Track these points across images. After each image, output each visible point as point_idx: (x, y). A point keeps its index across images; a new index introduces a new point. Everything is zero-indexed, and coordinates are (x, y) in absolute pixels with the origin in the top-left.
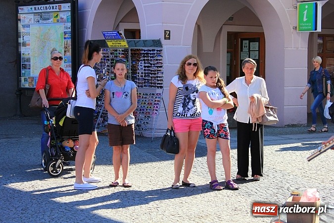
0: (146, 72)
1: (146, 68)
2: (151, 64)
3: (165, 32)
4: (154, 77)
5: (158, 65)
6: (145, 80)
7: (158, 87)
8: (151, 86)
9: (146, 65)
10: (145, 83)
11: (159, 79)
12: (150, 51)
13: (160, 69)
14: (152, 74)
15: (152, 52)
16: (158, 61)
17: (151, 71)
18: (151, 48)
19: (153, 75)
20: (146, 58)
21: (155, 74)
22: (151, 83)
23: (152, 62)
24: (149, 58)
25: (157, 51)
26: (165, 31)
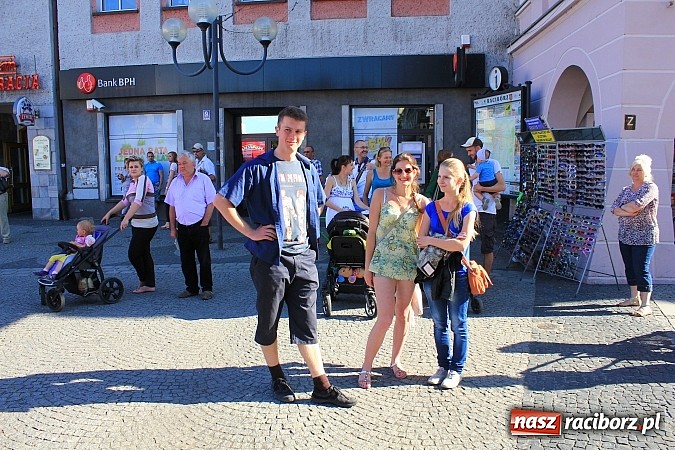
0: (580, 180)
1: (580, 175)
2: (587, 168)
3: (626, 119)
4: (591, 190)
5: (598, 170)
6: (578, 193)
7: (596, 206)
8: (586, 204)
9: (580, 170)
10: (577, 198)
11: (597, 193)
12: (586, 146)
13: (599, 176)
14: (588, 184)
15: (589, 149)
16: (598, 164)
17: (588, 179)
18: (587, 143)
19: (590, 187)
20: (579, 159)
21: (592, 185)
22: (587, 199)
23: (589, 165)
24: (585, 159)
25: (597, 146)
26: (627, 116)
